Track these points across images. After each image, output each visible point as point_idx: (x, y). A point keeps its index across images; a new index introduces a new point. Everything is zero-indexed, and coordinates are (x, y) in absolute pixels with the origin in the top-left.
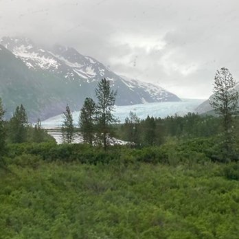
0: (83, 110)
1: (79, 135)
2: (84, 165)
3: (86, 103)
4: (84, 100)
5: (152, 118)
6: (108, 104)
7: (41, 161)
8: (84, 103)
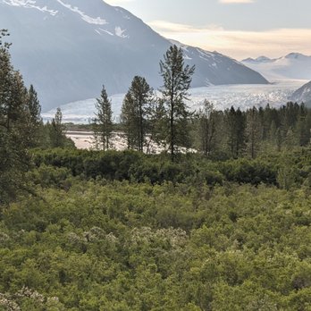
0: (128, 96)
1: (122, 136)
2: (143, 186)
3: (134, 84)
4: (132, 80)
5: (239, 111)
6: (179, 88)
7: (70, 178)
8: (130, 85)
